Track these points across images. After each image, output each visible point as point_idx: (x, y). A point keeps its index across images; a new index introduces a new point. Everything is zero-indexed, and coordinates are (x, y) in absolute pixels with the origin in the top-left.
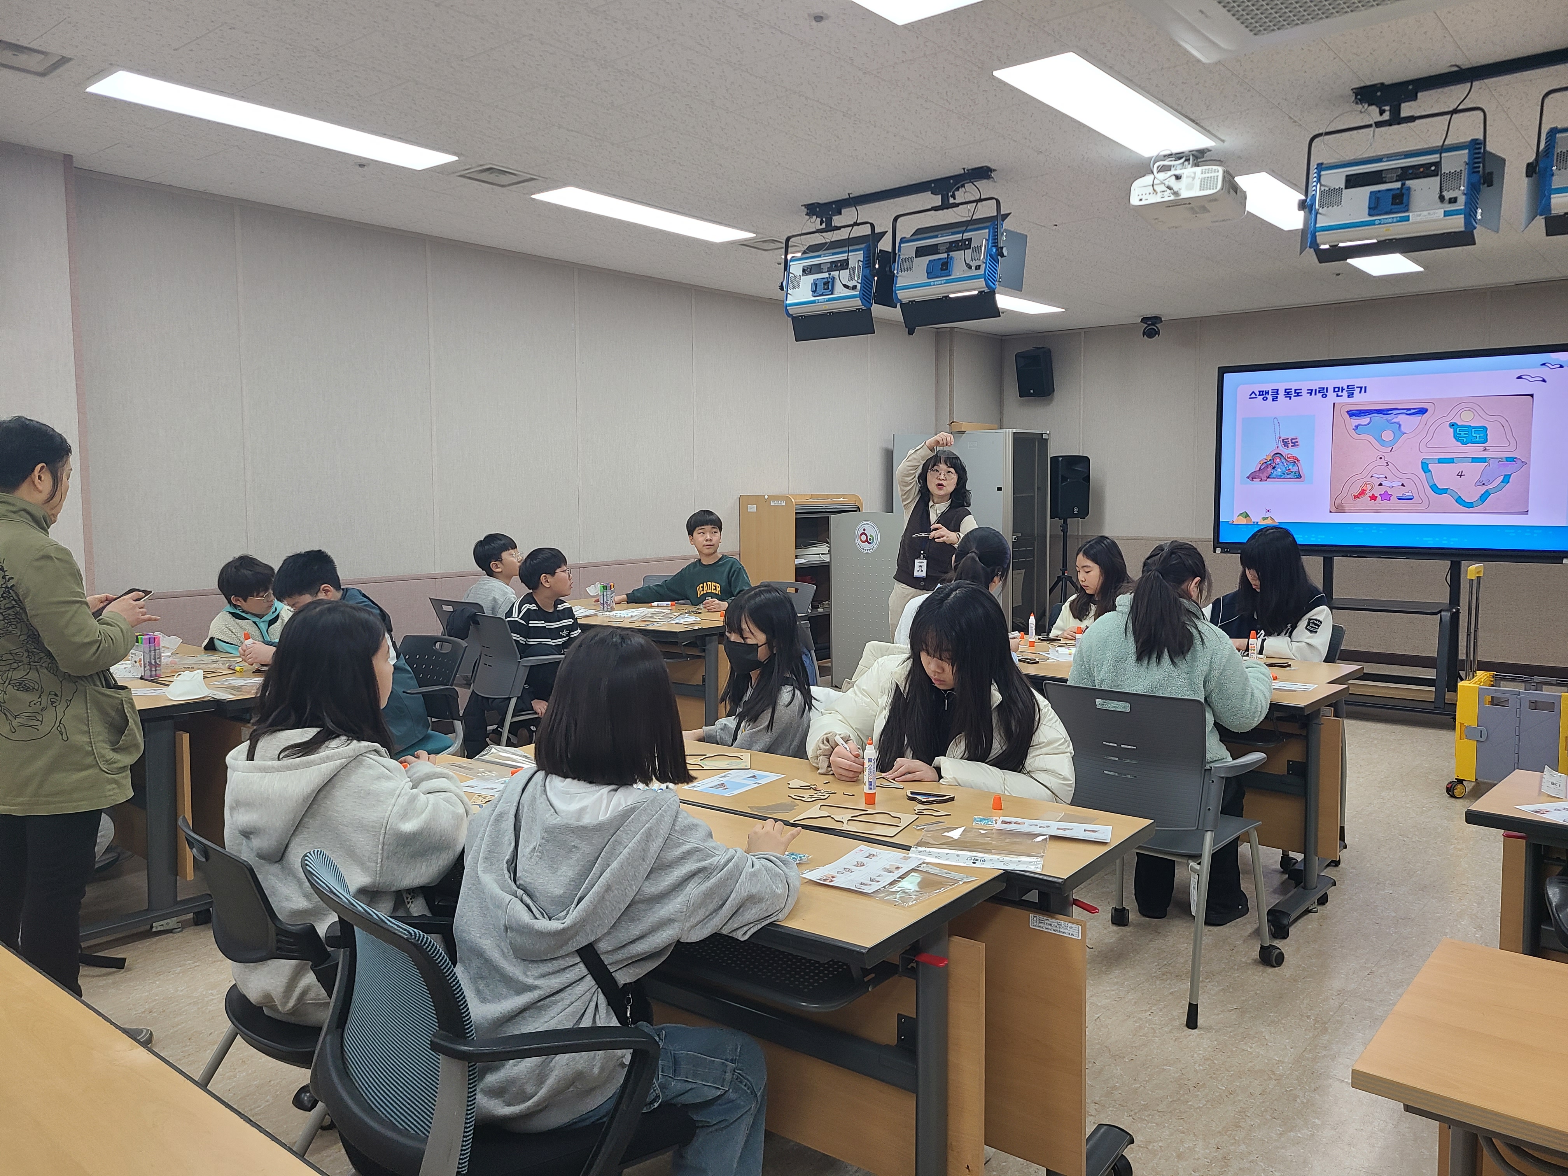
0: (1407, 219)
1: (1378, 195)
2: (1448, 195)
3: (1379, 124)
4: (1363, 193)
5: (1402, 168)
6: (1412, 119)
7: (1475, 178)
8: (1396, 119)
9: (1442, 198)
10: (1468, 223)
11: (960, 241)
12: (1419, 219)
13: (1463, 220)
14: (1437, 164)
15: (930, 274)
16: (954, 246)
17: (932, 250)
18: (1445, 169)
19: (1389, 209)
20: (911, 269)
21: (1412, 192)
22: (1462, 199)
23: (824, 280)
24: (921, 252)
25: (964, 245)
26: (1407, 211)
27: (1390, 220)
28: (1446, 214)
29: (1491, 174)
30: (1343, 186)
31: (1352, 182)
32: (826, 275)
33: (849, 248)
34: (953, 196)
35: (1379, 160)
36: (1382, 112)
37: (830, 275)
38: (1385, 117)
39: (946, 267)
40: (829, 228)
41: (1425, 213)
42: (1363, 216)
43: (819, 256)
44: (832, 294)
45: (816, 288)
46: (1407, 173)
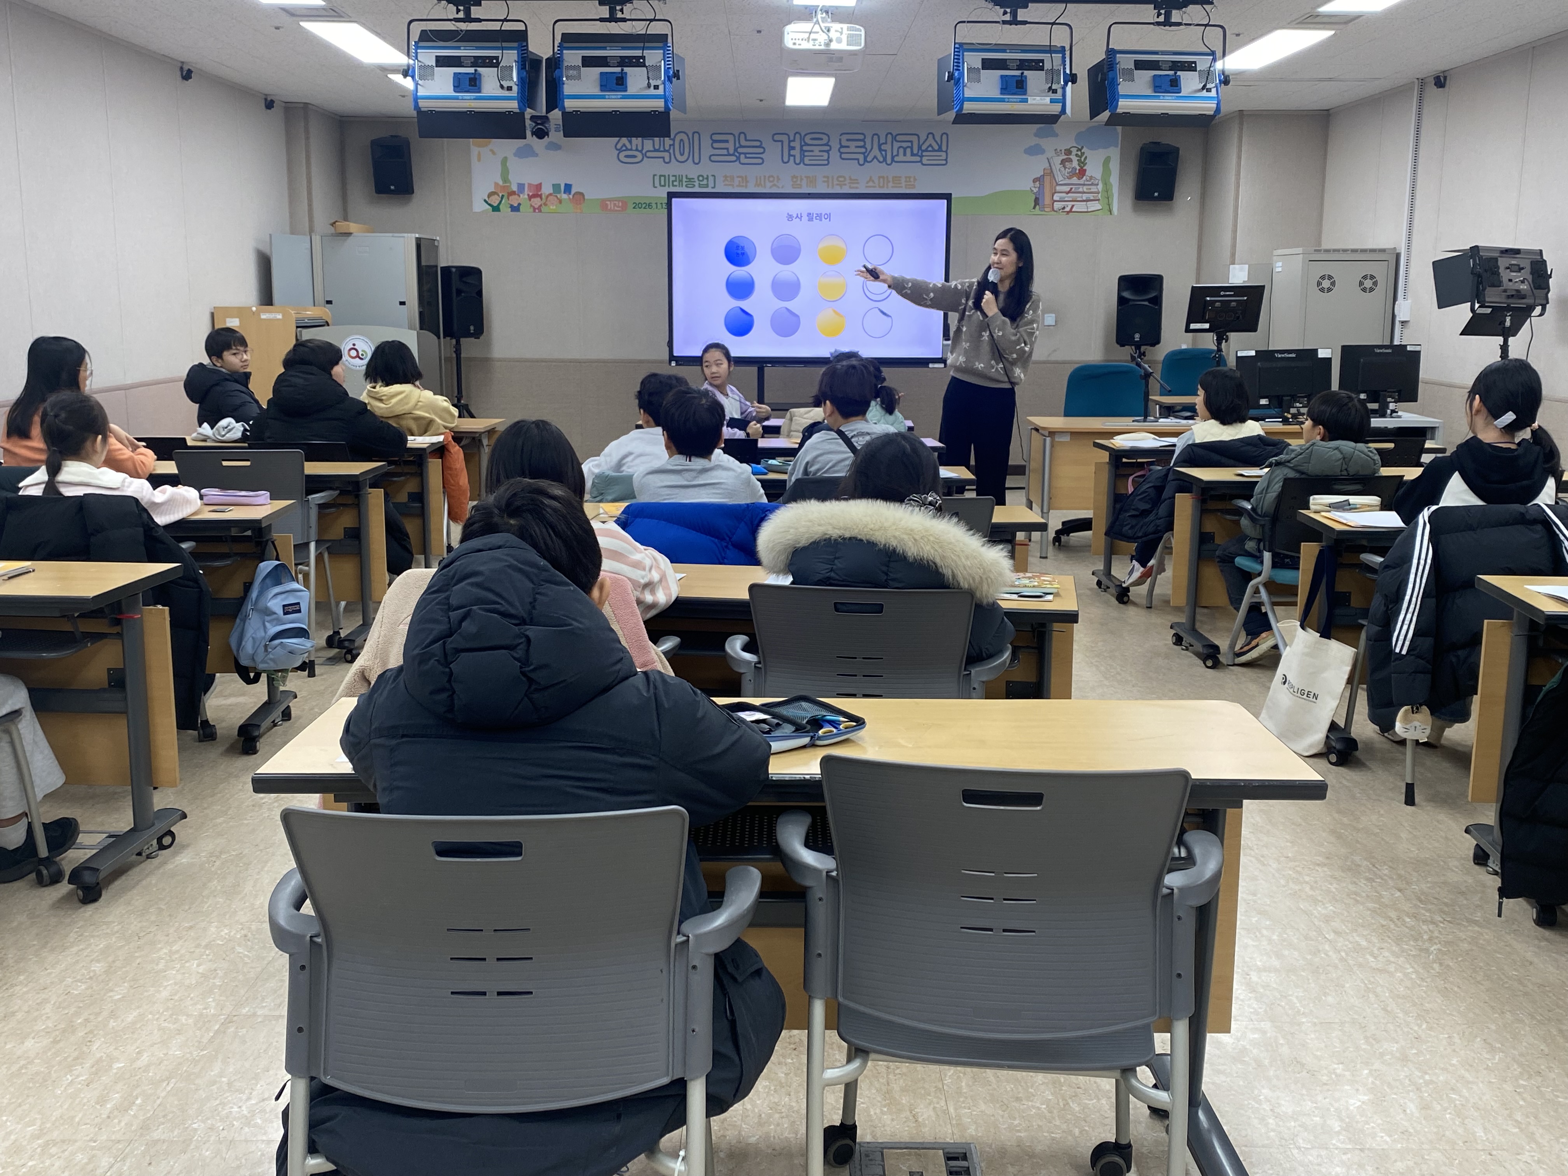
0: (1026, 101)
1: (1006, 79)
2: (1053, 87)
3: (1004, 22)
4: (995, 75)
5: (1020, 60)
6: (1025, 23)
7: (1067, 76)
8: (1014, 22)
9: (1047, 88)
10: (1063, 109)
11: (637, 57)
12: (1034, 102)
13: (1060, 107)
14: (1041, 62)
15: (604, 87)
16: (625, 62)
17: (601, 62)
18: (1048, 65)
19: (1014, 91)
20: (579, 77)
21: (1028, 80)
22: (1061, 91)
23: (469, 76)
24: (588, 62)
25: (638, 62)
26: (1026, 94)
27: (1015, 100)
28: (1052, 101)
29: (1075, 75)
30: (980, 67)
31: (988, 64)
33: (498, 44)
34: (622, 10)
35: (1004, 51)
36: (1005, 13)
37: (476, 70)
38: (1007, 17)
39: (620, 82)
40: (468, 19)
41: (1038, 98)
42: (996, 93)
43: (458, 48)
44: (480, 92)
45: (459, 84)
46: (1024, 65)
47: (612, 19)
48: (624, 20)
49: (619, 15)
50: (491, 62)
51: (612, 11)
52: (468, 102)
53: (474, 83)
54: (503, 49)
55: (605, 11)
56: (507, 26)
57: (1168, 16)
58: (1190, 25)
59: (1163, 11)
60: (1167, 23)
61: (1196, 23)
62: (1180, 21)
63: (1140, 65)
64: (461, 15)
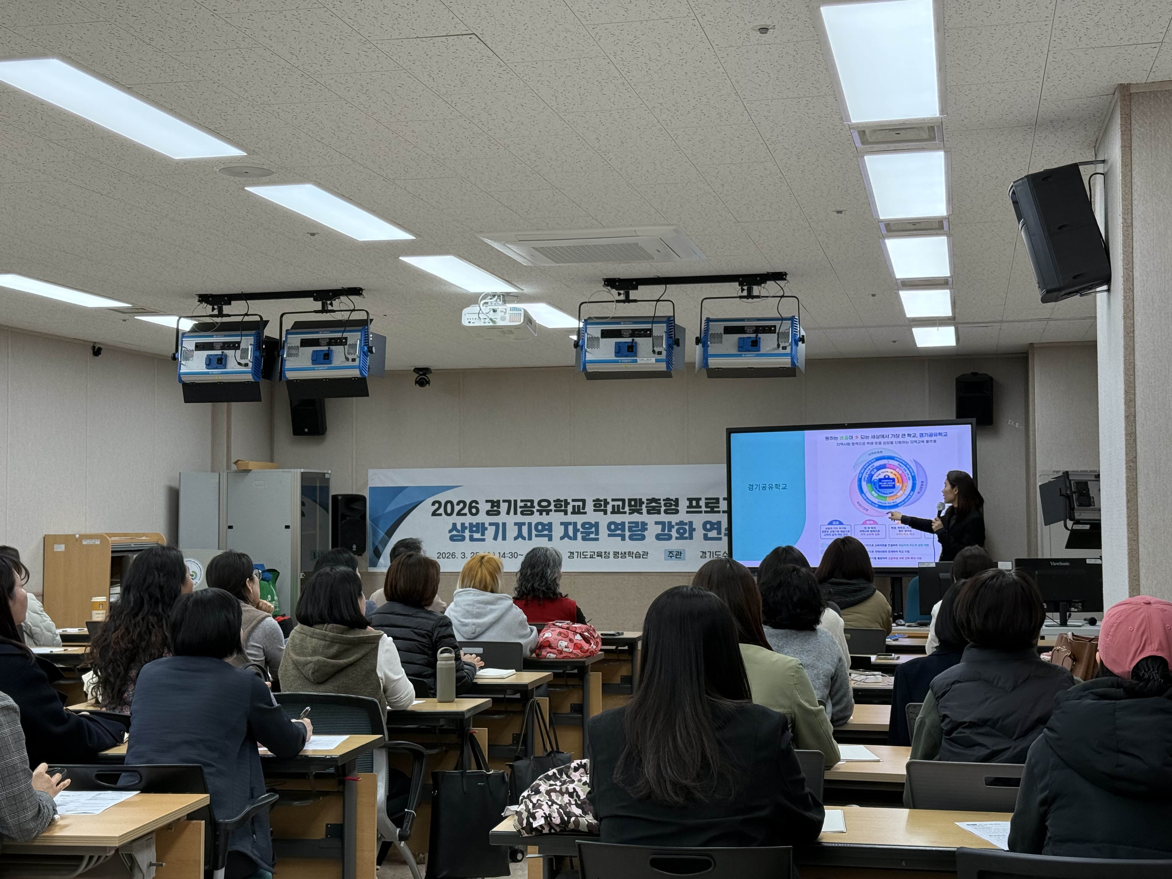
0: (636, 361)
1: (620, 345)
2: (657, 349)
3: (618, 301)
4: (612, 342)
5: (632, 329)
6: (635, 301)
7: (671, 341)
8: (627, 300)
9: (654, 351)
10: (668, 367)
11: (339, 338)
12: (642, 362)
13: (665, 365)
14: (651, 330)
15: (315, 361)
16: (332, 342)
17: (315, 342)
18: (655, 333)
19: (625, 354)
20: (297, 355)
21: (638, 344)
22: (664, 353)
23: (218, 357)
24: (305, 343)
25: (341, 342)
26: (636, 356)
27: (627, 361)
28: (657, 361)
29: (678, 339)
30: (600, 336)
31: (606, 334)
32: (219, 352)
33: (239, 333)
34: (331, 304)
35: (619, 323)
36: (619, 294)
37: (223, 352)
38: (622, 297)
39: (327, 357)
40: (221, 314)
41: (645, 359)
42: (612, 356)
43: (212, 336)
44: (225, 368)
45: (209, 362)
46: (635, 333)
47: (324, 310)
48: (334, 311)
49: (330, 308)
50: (235, 346)
51: (323, 305)
52: (216, 375)
53: (221, 361)
54: (242, 336)
55: (318, 305)
56: (247, 319)
57: (750, 290)
58: (767, 297)
59: (745, 288)
60: (750, 296)
61: (771, 295)
62: (759, 294)
63: (729, 330)
64: (216, 312)
